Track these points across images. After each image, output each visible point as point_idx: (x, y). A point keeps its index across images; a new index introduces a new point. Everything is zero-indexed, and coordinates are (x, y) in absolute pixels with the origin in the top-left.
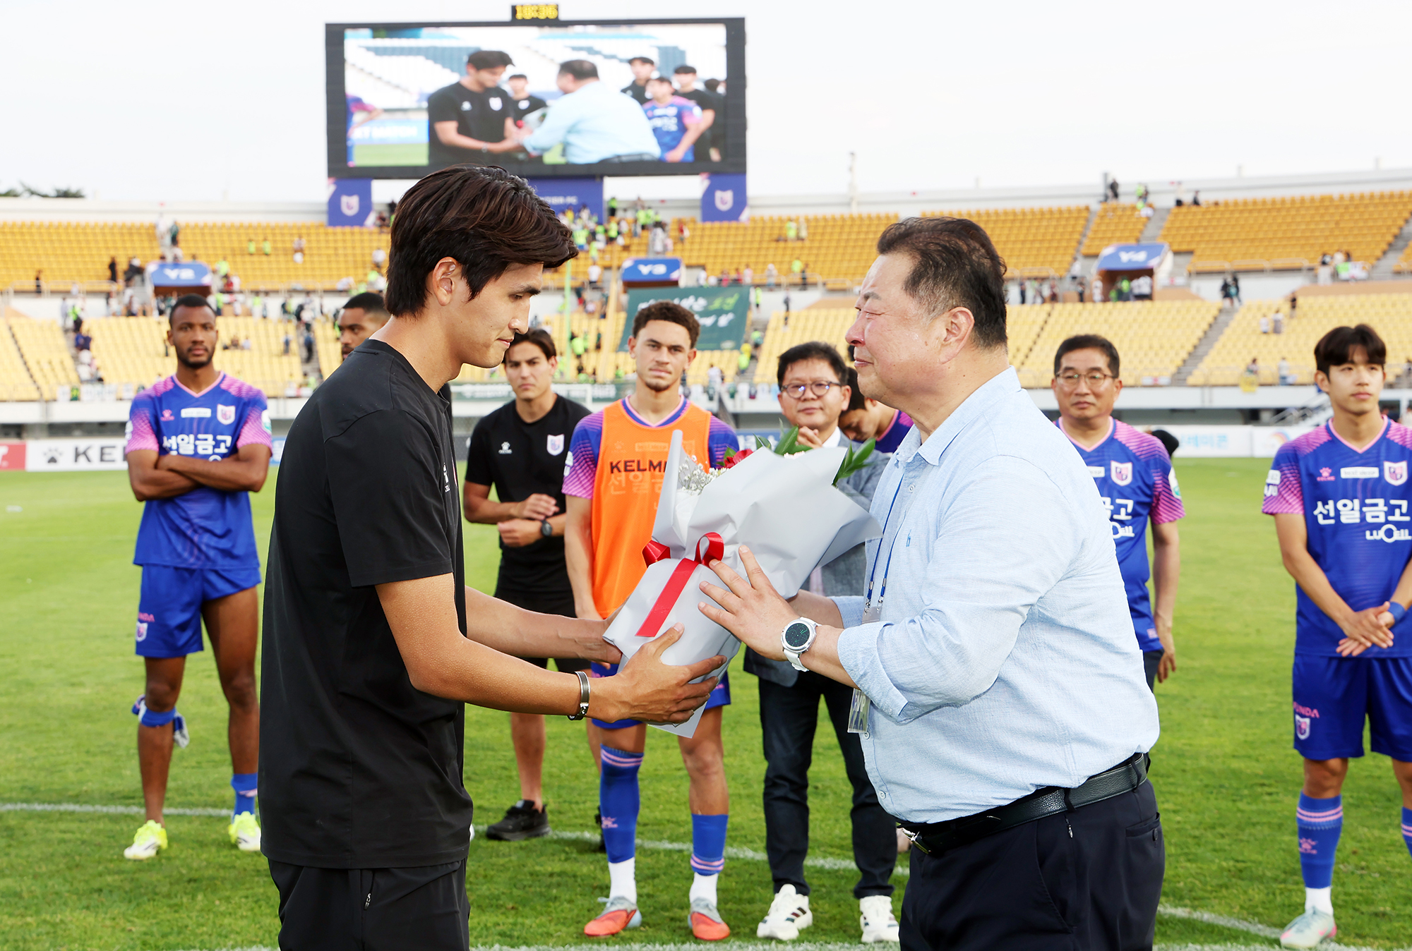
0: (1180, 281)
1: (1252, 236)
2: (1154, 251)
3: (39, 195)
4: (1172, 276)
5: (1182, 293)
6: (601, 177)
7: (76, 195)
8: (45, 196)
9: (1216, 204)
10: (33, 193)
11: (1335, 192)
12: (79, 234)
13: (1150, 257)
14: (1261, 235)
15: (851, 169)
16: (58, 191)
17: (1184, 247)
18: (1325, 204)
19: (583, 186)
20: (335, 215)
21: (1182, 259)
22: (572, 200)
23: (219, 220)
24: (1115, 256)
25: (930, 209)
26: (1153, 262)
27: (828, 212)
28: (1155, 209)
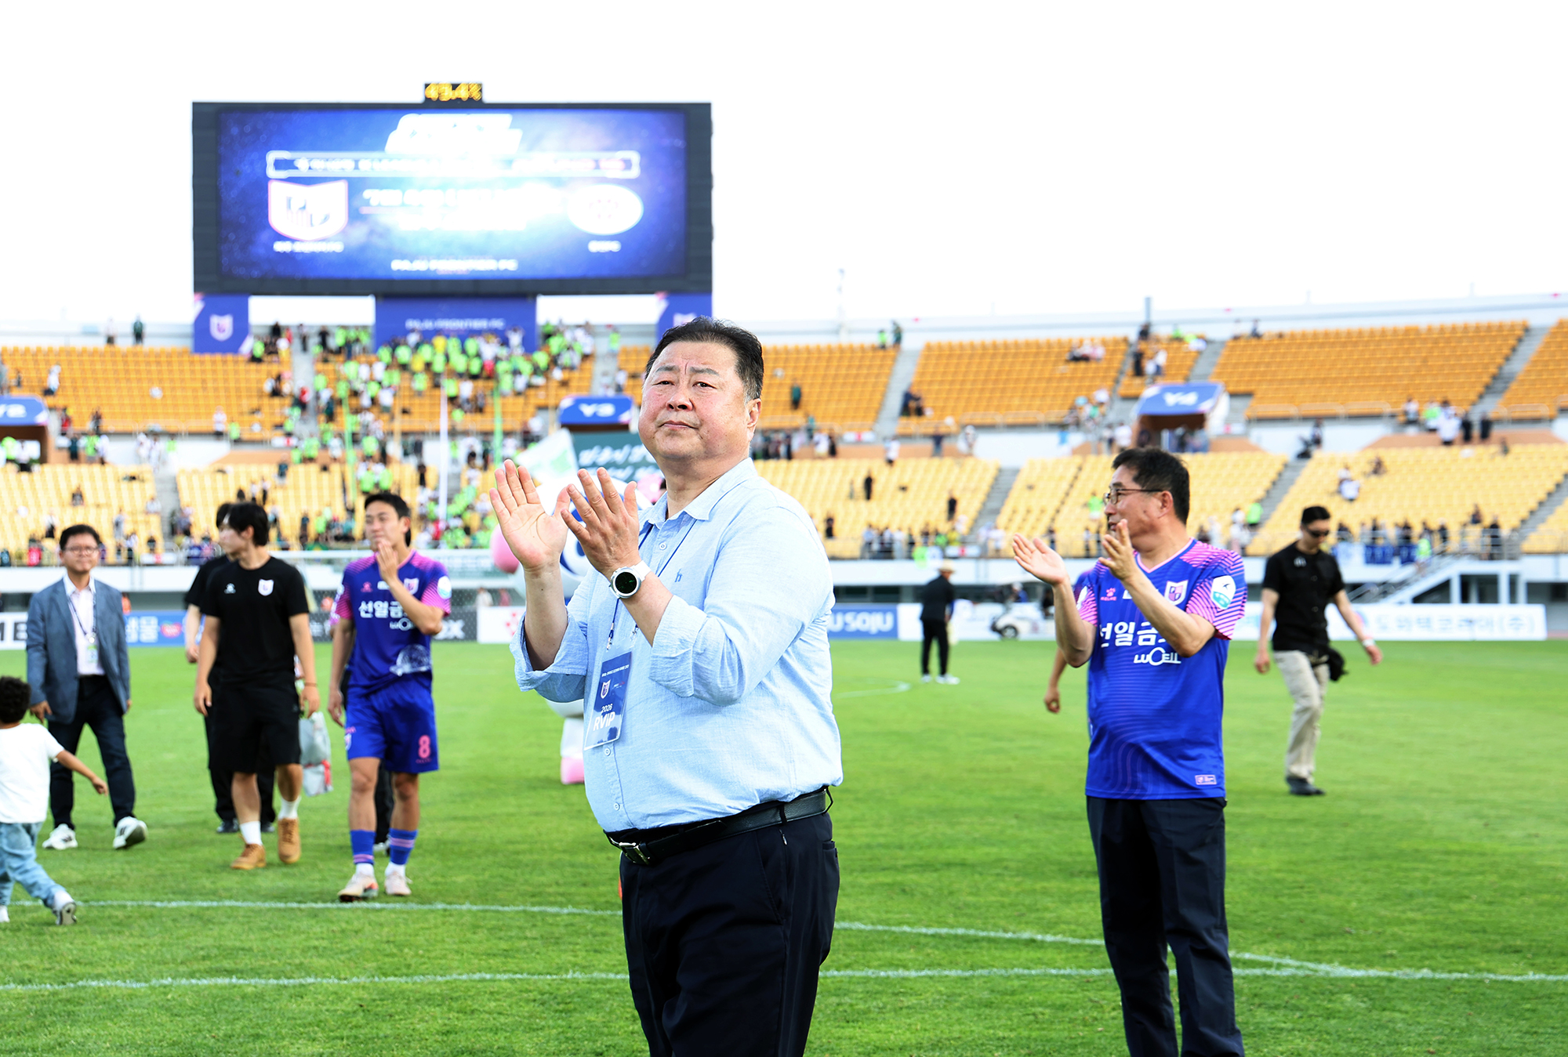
0: (1237, 428)
1: (1323, 375)
2: (1206, 392)
4: (1228, 422)
5: (1241, 444)
6: (534, 296)
9: (1281, 336)
13: (1201, 400)
14: (1334, 375)
17: (1242, 388)
18: (1409, 338)
19: (514, 305)
20: (202, 339)
21: (1239, 403)
22: (498, 324)
23: (57, 343)
24: (1159, 398)
25: (935, 338)
26: (1204, 407)
27: (813, 341)
28: (1208, 342)
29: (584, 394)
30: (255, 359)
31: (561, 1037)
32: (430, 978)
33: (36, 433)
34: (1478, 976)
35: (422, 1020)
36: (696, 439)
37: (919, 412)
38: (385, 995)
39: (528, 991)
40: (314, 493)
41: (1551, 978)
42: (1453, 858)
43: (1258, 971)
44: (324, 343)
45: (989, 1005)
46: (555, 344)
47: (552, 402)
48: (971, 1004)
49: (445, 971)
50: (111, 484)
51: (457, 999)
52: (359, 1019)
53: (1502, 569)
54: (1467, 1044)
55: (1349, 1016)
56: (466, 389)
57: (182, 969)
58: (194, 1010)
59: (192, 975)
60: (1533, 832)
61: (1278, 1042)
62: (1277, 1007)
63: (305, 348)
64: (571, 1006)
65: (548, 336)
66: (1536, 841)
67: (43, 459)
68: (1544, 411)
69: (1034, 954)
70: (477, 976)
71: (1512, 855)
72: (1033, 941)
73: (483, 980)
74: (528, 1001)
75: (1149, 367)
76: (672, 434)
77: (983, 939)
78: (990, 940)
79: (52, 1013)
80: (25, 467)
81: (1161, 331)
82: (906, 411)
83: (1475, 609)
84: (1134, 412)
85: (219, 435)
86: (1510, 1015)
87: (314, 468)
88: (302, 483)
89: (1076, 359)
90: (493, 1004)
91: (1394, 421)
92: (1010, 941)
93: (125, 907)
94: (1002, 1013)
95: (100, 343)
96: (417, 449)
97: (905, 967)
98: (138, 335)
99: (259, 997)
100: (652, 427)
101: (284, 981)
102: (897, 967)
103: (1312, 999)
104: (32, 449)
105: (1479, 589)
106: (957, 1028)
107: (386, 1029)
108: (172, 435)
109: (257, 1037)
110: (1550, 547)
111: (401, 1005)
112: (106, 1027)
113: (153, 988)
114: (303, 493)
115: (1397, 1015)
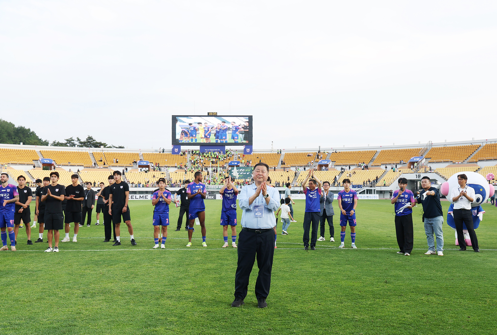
0: (333, 167)
1: (346, 159)
2: (328, 161)
3: (115, 147)
4: (332, 166)
5: (334, 169)
6: (225, 146)
7: (123, 148)
8: (117, 148)
9: (340, 152)
10: (114, 147)
11: (361, 150)
12: (124, 155)
13: (328, 162)
14: (348, 158)
15: (272, 145)
16: (119, 146)
17: (334, 160)
18: (359, 153)
19: (222, 147)
20: (173, 152)
21: (333, 163)
22: (219, 150)
23: (151, 153)
24: (321, 162)
25: (287, 152)
26: (328, 163)
27: (268, 153)
28: (328, 153)
29: (232, 161)
30: (181, 155)
31: (233, 257)
32: (214, 249)
33: (148, 166)
34: (361, 249)
35: (214, 255)
36: (262, 179)
37: (284, 164)
38: (208, 251)
39: (228, 251)
40: (190, 176)
41: (371, 249)
42: (360, 232)
43: (330, 248)
44: (192, 153)
45: (293, 253)
46: (228, 153)
47: (227, 162)
48: (290, 253)
49: (216, 248)
50: (159, 174)
51: (218, 252)
52: (205, 254)
53: (373, 188)
54: (358, 258)
55: (342, 254)
56: (214, 160)
57: (179, 247)
58: (182, 253)
59: (181, 248)
60: (372, 229)
61: (332, 258)
62: (333, 253)
63: (189, 154)
64: (235, 253)
65: (227, 152)
66: (372, 230)
67: (149, 171)
68: (379, 164)
69: (299, 246)
70: (221, 249)
71: (368, 232)
72: (300, 244)
73: (222, 249)
74: (228, 252)
75: (320, 157)
76: (259, 178)
77: (292, 244)
78: (293, 244)
79: (162, 253)
80: (146, 172)
81: (322, 152)
82: (282, 164)
83: (369, 195)
84: (317, 164)
85: (176, 167)
86: (364, 254)
87: (190, 172)
88: (189, 174)
89: (308, 156)
90: (224, 253)
91: (357, 166)
92: (296, 244)
93: (170, 239)
94: (295, 254)
95: (158, 153)
96: (207, 169)
97: (281, 248)
98: (163, 151)
99: (191, 251)
100: (256, 177)
101: (194, 249)
102: (280, 248)
103: (338, 252)
104: (147, 169)
105: (369, 192)
106: (288, 256)
107: (209, 256)
108: (169, 167)
109: (191, 257)
110: (380, 186)
111: (211, 253)
112: (170, 255)
113: (175, 250)
114: (189, 176)
115: (349, 254)
